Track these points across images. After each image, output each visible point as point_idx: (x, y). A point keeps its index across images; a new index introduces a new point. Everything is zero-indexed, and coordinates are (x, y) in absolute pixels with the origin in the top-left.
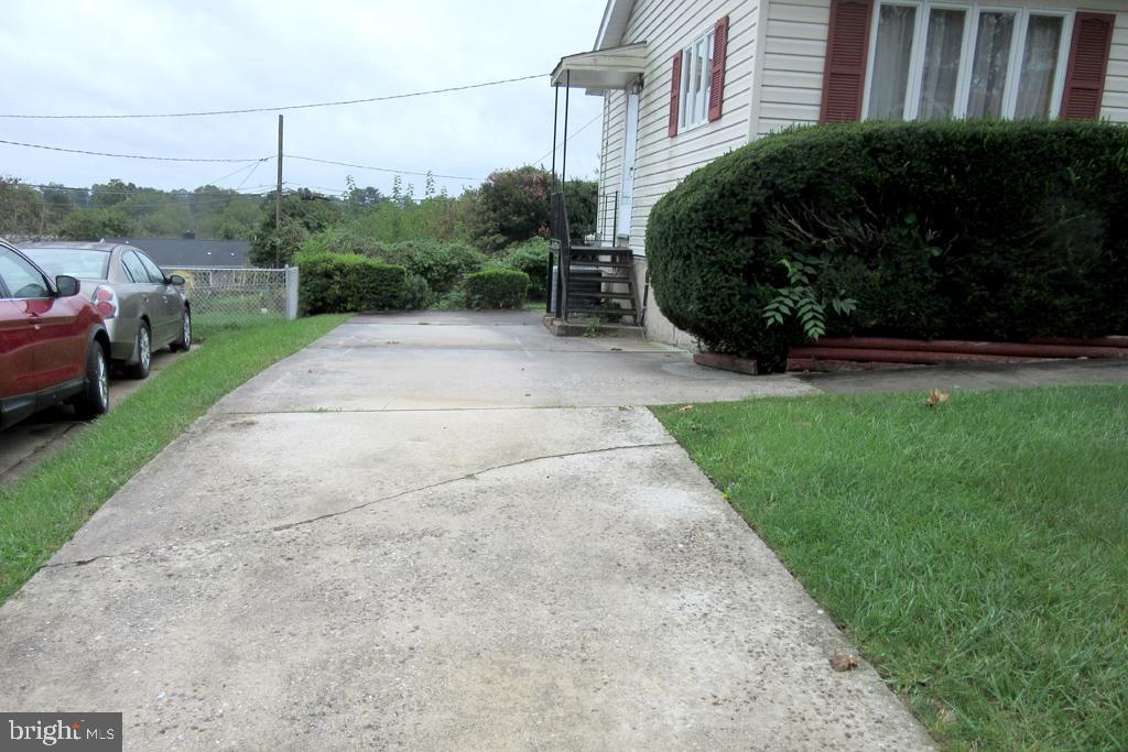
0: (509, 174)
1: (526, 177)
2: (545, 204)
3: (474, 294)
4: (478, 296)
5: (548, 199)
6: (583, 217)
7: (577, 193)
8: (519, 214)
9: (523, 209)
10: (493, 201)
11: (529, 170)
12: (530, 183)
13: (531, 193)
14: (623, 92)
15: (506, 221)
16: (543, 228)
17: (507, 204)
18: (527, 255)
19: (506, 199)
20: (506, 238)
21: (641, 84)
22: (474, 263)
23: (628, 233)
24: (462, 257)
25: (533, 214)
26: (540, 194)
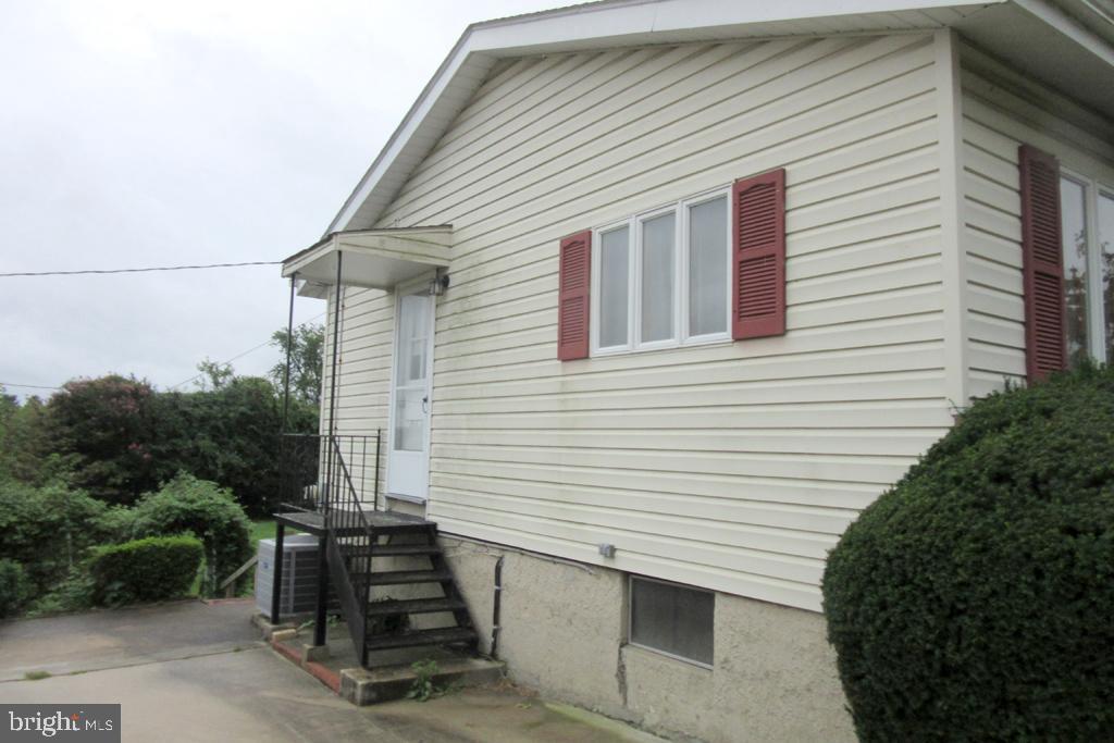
0: (91, 384)
1: (114, 388)
2: (139, 417)
3: (110, 580)
4: (117, 585)
5: (141, 412)
6: (182, 431)
7: (175, 406)
8: (104, 428)
9: (109, 423)
10: (70, 414)
11: (116, 380)
12: (119, 394)
13: (120, 406)
14: (383, 293)
15: (86, 436)
16: (134, 445)
17: (88, 417)
18: (176, 503)
19: (87, 411)
20: (85, 457)
21: (445, 282)
22: (88, 516)
23: (425, 497)
24: (67, 509)
25: (122, 429)
26: (130, 407)
